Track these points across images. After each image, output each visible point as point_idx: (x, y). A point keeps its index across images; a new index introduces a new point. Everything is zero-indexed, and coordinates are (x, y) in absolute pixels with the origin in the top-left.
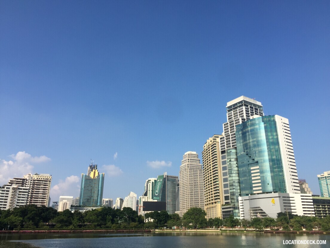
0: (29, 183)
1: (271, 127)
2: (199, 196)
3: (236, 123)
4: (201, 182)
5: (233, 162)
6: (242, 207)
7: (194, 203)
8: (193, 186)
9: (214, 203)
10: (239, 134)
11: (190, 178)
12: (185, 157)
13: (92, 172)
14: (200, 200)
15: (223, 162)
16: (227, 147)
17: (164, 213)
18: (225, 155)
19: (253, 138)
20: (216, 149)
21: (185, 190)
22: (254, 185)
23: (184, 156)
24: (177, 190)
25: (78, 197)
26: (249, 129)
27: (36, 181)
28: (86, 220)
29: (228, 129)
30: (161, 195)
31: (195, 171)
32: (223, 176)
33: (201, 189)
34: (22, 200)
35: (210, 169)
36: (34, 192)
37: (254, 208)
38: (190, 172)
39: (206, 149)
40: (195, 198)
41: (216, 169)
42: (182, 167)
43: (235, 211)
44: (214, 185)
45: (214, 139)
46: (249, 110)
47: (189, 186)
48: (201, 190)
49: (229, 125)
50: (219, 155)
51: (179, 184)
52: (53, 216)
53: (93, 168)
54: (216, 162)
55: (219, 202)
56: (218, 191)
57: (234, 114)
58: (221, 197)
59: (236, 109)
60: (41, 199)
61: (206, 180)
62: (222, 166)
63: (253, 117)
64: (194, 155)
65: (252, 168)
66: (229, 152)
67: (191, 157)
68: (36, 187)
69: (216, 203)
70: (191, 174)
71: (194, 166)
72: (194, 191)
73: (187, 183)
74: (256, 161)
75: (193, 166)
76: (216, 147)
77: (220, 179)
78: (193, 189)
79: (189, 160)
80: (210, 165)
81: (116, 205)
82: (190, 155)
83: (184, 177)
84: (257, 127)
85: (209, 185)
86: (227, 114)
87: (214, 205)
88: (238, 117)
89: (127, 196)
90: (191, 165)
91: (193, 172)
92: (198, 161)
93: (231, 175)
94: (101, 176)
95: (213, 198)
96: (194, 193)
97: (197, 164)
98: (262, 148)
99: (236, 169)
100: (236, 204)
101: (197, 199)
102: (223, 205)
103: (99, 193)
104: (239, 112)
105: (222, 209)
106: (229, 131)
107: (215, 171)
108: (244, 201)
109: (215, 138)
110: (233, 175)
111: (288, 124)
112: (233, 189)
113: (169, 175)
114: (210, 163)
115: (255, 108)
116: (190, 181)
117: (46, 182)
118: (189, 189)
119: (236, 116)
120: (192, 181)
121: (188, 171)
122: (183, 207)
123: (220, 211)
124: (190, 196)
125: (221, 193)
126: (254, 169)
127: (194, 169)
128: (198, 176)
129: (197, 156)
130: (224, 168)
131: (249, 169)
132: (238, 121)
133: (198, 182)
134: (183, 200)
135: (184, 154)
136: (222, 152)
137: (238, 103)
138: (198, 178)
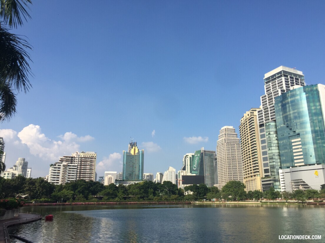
0: (77, 160)
1: (313, 97)
2: (238, 169)
3: (275, 95)
4: (239, 156)
5: (273, 135)
6: (283, 180)
7: (232, 176)
8: (231, 160)
9: (253, 176)
10: (278, 107)
11: (227, 153)
12: (222, 132)
13: (132, 149)
14: (238, 173)
15: (261, 135)
16: (265, 120)
17: (203, 187)
18: (264, 128)
19: (293, 110)
20: (253, 123)
21: (223, 164)
22: (295, 158)
23: (220, 131)
24: (214, 164)
25: (121, 173)
26: (289, 100)
27: (83, 159)
28: (130, 192)
29: (266, 101)
30: (200, 170)
31: (233, 145)
32: (262, 149)
33: (239, 162)
34: (72, 176)
35: (248, 143)
36: (82, 168)
37: (296, 180)
38: (227, 147)
39: (243, 123)
40: (233, 172)
41: (254, 143)
42: (219, 142)
43: (276, 184)
44: (253, 159)
45: (251, 113)
46: (289, 80)
47: (227, 160)
48: (239, 164)
49: (267, 97)
50: (257, 129)
51: (216, 158)
52: (101, 190)
53: (133, 145)
54: (254, 136)
55: (258, 175)
56: (257, 165)
57: (272, 86)
58: (260, 170)
59: (275, 80)
60: (88, 175)
61: (245, 154)
62: (260, 140)
63: (293, 88)
64: (231, 130)
65: (293, 141)
66: (268, 125)
67: (228, 132)
68: (83, 164)
69: (255, 176)
70: (229, 148)
71: (231, 140)
72: (232, 165)
73: (225, 157)
74: (298, 133)
75: (230, 140)
76: (253, 120)
77: (258, 152)
78: (231, 163)
79: (226, 135)
80: (248, 139)
81: (157, 179)
82: (227, 130)
83: (221, 151)
84: (298, 97)
85: (247, 158)
86: (265, 86)
87: (253, 178)
88: (276, 89)
89: (166, 171)
90: (228, 140)
92: (235, 136)
93: (270, 148)
94: (141, 153)
95: (252, 171)
96: (233, 167)
97: (234, 139)
98: (304, 119)
99: (276, 142)
100: (277, 177)
101: (235, 173)
102: (262, 178)
103: (140, 169)
104: (278, 83)
105: (261, 182)
106: (268, 103)
108: (284, 174)
109: (253, 112)
110: (273, 148)
112: (273, 162)
113: (207, 150)
114: (247, 137)
115: (295, 78)
116: (228, 155)
117: (91, 159)
118: (227, 163)
119: (274, 87)
120: (229, 155)
121: (226, 145)
122: (221, 180)
124: (228, 170)
125: (260, 166)
126: (295, 142)
127: (231, 143)
128: (236, 150)
129: (234, 131)
130: (263, 142)
131: (290, 142)
132: (277, 93)
133: (236, 156)
134: (221, 174)
135: (221, 129)
136: (260, 125)
137: (277, 73)
138: (236, 152)
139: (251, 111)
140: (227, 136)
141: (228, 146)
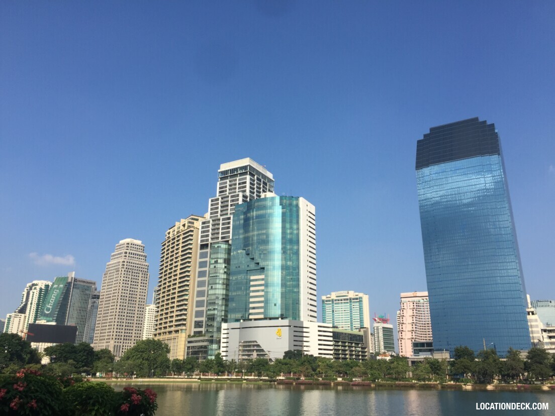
1: (291, 216)
2: (136, 319)
3: (233, 201)
4: (142, 295)
5: (221, 265)
6: (225, 340)
8: (127, 300)
10: (239, 220)
11: (123, 286)
12: (120, 248)
14: (135, 325)
15: (200, 263)
16: (212, 239)
18: (207, 252)
19: (258, 230)
20: (191, 240)
21: (111, 308)
22: (251, 305)
23: (117, 245)
24: (89, 306)
29: (217, 208)
30: (58, 314)
31: (135, 274)
32: (198, 286)
33: (140, 306)
35: (175, 273)
37: (246, 342)
38: (125, 276)
39: (171, 238)
40: (126, 323)
41: (187, 274)
42: (110, 266)
43: (212, 347)
44: (178, 301)
45: (190, 222)
46: (255, 182)
47: (119, 301)
49: (220, 202)
50: (196, 251)
51: (99, 296)
54: (189, 262)
55: (183, 331)
56: (184, 312)
57: (230, 186)
58: (188, 322)
59: (235, 177)
61: (164, 292)
62: (198, 270)
63: (265, 195)
64: (137, 247)
66: (216, 247)
67: (131, 250)
69: (177, 331)
70: (127, 279)
71: (135, 265)
72: (128, 310)
73: (116, 294)
74: (262, 267)
75: (133, 265)
76: (192, 235)
77: (191, 291)
78: (125, 306)
79: (127, 255)
80: (176, 266)
82: (130, 245)
83: (111, 283)
84: (269, 211)
85: (168, 300)
86: (218, 183)
87: (173, 335)
88: (235, 192)
90: (128, 264)
91: (130, 277)
92: (143, 258)
93: (214, 286)
95: (174, 323)
96: (127, 313)
97: (140, 263)
98: (270, 246)
99: (225, 276)
100: (215, 335)
101: (129, 325)
102: (189, 336)
104: (239, 184)
105: (187, 342)
106: (219, 212)
107: (184, 277)
108: (230, 331)
110: (218, 286)
111: (314, 214)
112: (214, 309)
113: (79, 278)
114: (176, 262)
115: (263, 181)
116: (123, 291)
118: (118, 305)
119: (232, 189)
120: (126, 292)
121: (123, 272)
122: (100, 336)
123: (183, 346)
124: (118, 319)
125: (189, 315)
126: (256, 280)
127: (134, 271)
128: (139, 284)
129: (141, 249)
130: (202, 274)
131: (247, 279)
132: (236, 198)
133: (136, 295)
134: (103, 325)
135: (119, 243)
136: (201, 245)
137: (240, 168)
138: (139, 287)
139: (190, 219)
140: (129, 257)
141: (127, 274)
